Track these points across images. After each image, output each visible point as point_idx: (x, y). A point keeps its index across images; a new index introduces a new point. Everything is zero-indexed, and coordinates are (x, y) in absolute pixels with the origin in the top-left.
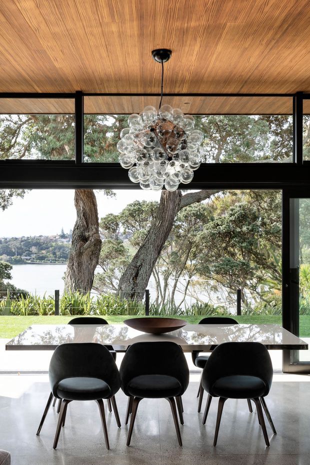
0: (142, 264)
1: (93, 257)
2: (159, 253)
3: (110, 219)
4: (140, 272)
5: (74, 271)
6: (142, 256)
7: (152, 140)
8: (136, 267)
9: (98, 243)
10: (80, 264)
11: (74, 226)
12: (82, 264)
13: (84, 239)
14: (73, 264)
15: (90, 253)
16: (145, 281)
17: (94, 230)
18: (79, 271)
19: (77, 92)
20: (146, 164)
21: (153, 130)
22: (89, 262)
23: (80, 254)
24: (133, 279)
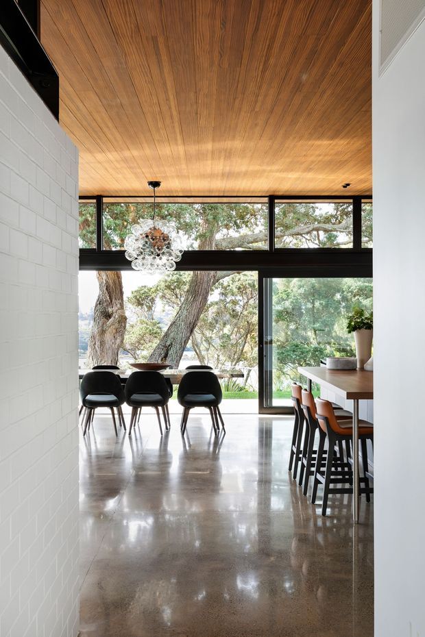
0: (171, 343)
1: (117, 336)
2: (192, 331)
3: (143, 292)
4: (170, 353)
5: (96, 351)
6: (172, 334)
7: (146, 242)
8: (165, 346)
9: (123, 319)
10: (102, 343)
11: (96, 301)
12: (105, 343)
13: (108, 316)
14: (95, 343)
15: (114, 331)
16: (175, 362)
17: (119, 305)
18: (102, 351)
19: (98, 196)
20: (144, 258)
21: (147, 236)
22: (113, 341)
23: (103, 332)
24: (162, 360)
